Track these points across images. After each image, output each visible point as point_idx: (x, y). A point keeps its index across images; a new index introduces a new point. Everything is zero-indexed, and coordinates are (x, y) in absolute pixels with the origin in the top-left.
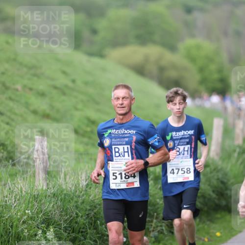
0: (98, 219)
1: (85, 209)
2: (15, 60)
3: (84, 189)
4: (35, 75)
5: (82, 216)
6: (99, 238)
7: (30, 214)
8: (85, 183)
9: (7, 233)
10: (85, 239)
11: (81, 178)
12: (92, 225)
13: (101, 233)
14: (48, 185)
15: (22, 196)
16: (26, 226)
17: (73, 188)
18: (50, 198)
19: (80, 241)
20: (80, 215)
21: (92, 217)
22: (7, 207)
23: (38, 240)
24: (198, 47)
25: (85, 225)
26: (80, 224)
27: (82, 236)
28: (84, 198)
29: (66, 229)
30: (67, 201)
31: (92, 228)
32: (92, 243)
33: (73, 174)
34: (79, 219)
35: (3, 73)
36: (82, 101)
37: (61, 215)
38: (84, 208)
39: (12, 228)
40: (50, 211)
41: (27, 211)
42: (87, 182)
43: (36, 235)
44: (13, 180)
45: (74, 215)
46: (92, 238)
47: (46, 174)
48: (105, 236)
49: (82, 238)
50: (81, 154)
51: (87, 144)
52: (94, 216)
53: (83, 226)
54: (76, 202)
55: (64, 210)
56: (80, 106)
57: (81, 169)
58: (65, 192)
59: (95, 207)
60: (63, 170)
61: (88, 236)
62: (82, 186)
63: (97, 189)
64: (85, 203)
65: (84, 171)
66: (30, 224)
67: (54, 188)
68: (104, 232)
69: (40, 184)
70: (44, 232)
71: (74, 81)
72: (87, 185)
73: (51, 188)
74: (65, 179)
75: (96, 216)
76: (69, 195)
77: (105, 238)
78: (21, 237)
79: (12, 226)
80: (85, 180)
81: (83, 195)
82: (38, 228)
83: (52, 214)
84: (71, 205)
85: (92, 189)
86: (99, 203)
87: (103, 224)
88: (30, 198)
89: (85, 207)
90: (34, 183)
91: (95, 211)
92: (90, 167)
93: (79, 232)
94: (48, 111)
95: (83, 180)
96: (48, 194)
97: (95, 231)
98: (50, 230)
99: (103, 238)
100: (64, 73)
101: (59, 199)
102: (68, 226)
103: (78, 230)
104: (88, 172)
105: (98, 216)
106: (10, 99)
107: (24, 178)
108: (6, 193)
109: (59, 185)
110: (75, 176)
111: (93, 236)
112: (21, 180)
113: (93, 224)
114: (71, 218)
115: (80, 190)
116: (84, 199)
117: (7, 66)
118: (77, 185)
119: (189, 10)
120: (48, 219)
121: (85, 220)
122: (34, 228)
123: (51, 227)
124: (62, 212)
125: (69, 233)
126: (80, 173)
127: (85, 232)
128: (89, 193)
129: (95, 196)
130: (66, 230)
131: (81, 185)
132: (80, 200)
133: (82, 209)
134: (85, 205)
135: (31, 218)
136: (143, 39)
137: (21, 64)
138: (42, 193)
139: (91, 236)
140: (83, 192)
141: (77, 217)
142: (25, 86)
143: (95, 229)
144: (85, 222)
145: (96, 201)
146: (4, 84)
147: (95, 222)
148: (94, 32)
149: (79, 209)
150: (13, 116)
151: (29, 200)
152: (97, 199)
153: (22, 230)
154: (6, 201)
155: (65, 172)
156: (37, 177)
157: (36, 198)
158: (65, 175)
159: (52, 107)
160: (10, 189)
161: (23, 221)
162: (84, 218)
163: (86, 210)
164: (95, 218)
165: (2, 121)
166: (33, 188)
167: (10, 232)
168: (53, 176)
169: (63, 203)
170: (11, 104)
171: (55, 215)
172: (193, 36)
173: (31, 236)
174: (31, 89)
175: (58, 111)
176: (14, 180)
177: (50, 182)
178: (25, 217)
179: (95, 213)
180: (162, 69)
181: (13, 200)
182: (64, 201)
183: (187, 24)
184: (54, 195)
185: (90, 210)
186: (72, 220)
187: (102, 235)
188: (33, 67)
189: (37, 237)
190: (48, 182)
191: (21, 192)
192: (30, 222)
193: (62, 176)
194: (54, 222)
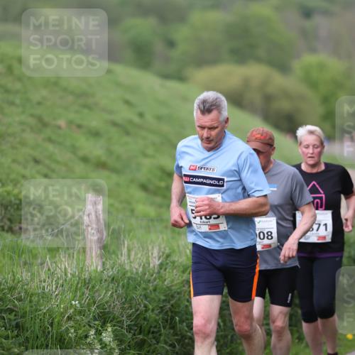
0: (176, 313)
1: (157, 300)
2: (56, 84)
3: (156, 271)
4: (86, 106)
5: (153, 310)
6: (178, 341)
7: (78, 305)
8: (158, 263)
9: (45, 333)
10: (158, 343)
11: (152, 254)
12: (167, 322)
13: (181, 334)
14: (104, 264)
15: (66, 280)
16: (72, 323)
17: (141, 269)
18: (107, 283)
19: (150, 345)
20: (151, 307)
21: (167, 311)
22: (45, 296)
23: (90, 344)
24: (322, 67)
25: (158, 323)
26: (151, 320)
27: (154, 338)
28: (155, 283)
29: (129, 328)
30: (131, 288)
31: (168, 327)
32: (168, 348)
33: (141, 249)
34: (149, 314)
35: (39, 103)
36: (154, 144)
37: (123, 308)
38: (156, 298)
39: (52, 326)
40: (107, 302)
41: (73, 302)
42: (160, 261)
43: (86, 337)
44: (53, 257)
45: (142, 308)
46: (168, 340)
47: (100, 249)
48: (186, 339)
49: (154, 341)
50: (152, 220)
51: (160, 206)
52: (170, 309)
53: (155, 324)
54: (145, 289)
55: (128, 301)
56: (150, 151)
57: (152, 241)
58: (129, 274)
59: (172, 296)
60: (126, 242)
61: (162, 338)
62: (154, 267)
63: (175, 271)
64: (158, 290)
65: (157, 244)
66: (78, 321)
67: (112, 269)
68: (185, 333)
69: (92, 262)
70: (99, 333)
71: (141, 115)
72: (161, 265)
73: (108, 269)
74: (129, 256)
75: (173, 309)
76: (135, 279)
77: (187, 341)
78: (65, 339)
79: (52, 323)
80: (157, 258)
81: (155, 280)
82: (90, 326)
83: (110, 306)
84: (138, 293)
85: (167, 270)
86: (179, 290)
87: (183, 322)
88: (78, 283)
89: (157, 296)
90: (85, 261)
91: (172, 302)
92: (165, 238)
93: (149, 332)
94: (104, 158)
95: (155, 258)
96: (105, 277)
97: (172, 331)
98: (107, 330)
99: (184, 341)
100: (127, 103)
101: (121, 284)
102: (133, 323)
103: (147, 329)
104: (163, 246)
105: (177, 310)
106: (50, 140)
107: (69, 255)
108: (43, 276)
109: (120, 265)
110: (143, 251)
111: (169, 338)
112: (65, 257)
113: (169, 321)
114: (138, 312)
115: (151, 271)
116: (156, 285)
117: (44, 93)
118: (146, 265)
119: (307, 13)
120: (104, 313)
121: (157, 315)
122: (84, 326)
123: (109, 325)
124: (124, 303)
125: (134, 335)
126: (150, 248)
127: (157, 333)
128: (163, 276)
129: (173, 281)
130: (131, 329)
131: (151, 265)
132: (151, 287)
133: (153, 299)
134: (157, 294)
135: (80, 313)
136: (241, 54)
137: (65, 90)
138: (95, 277)
139: (167, 339)
140: (154, 275)
141: (146, 311)
142: (70, 123)
143: (173, 327)
144: (157, 318)
145: (173, 288)
146: (40, 119)
147: (172, 318)
148: (171, 44)
149: (148, 299)
150: (53, 166)
151: (77, 286)
152: (176, 285)
153: (67, 329)
154: (44, 287)
155: (128, 245)
156: (89, 253)
157: (87, 283)
158: (129, 251)
159: (110, 152)
160: (49, 270)
161: (68, 317)
162: (156, 312)
163: (159, 301)
164: (172, 312)
165: (38, 172)
166: (82, 268)
167: (49, 333)
168: (111, 251)
169: (126, 290)
170: (51, 147)
171: (114, 308)
172: (313, 50)
173: (81, 338)
174: (79, 126)
175: (118, 158)
176: (55, 257)
177: (106, 259)
178: (72, 311)
179: (172, 305)
180: (268, 98)
181: (54, 286)
182: (128, 288)
183: (304, 33)
184: (113, 279)
185: (164, 301)
186: (138, 315)
187: (182, 337)
188: (83, 95)
189: (88, 340)
190: (104, 260)
191: (66, 275)
192: (78, 318)
193: (125, 251)
194: (114, 318)
